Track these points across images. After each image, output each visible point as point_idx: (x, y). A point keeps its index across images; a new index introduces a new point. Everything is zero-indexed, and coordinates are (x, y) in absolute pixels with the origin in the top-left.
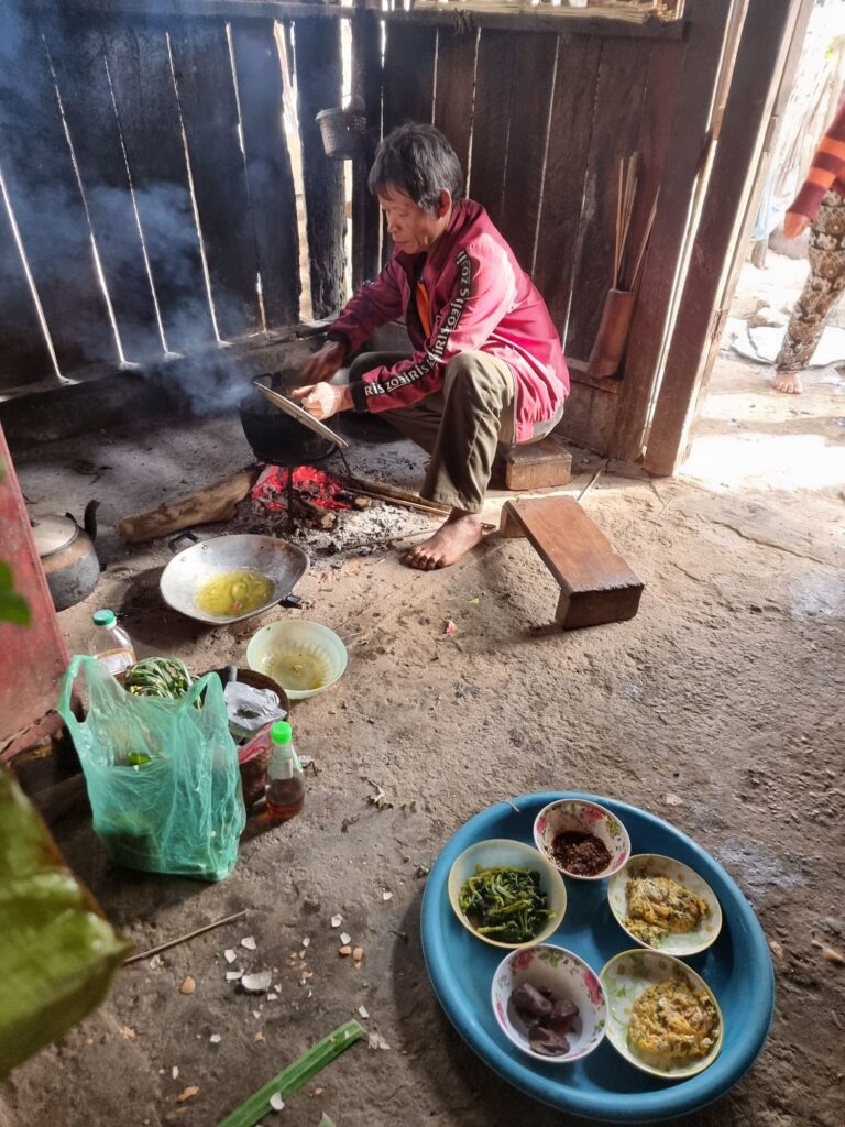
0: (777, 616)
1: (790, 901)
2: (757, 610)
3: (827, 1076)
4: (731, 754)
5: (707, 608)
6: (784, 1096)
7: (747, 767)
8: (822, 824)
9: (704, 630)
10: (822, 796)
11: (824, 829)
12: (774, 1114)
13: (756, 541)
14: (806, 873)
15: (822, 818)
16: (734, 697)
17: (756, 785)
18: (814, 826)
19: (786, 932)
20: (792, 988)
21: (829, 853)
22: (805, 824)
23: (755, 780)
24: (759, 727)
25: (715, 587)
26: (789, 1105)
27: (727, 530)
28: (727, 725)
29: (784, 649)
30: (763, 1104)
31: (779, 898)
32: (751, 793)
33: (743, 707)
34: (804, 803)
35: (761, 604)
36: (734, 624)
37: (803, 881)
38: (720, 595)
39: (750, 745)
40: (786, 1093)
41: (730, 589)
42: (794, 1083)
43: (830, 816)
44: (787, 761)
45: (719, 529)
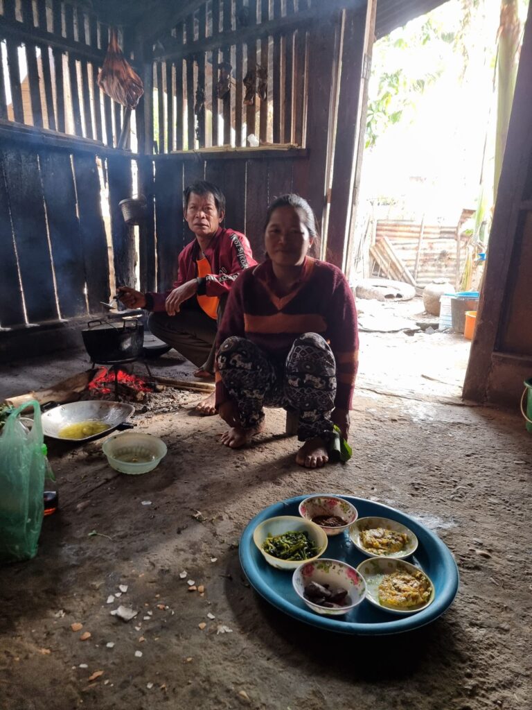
0: (406, 422)
1: (451, 534)
2: (395, 420)
3: (499, 607)
4: (400, 478)
5: (368, 422)
6: (478, 620)
7: (410, 482)
8: (457, 501)
9: (369, 430)
10: (454, 490)
11: (459, 503)
12: (475, 629)
13: (385, 394)
14: (456, 522)
15: (456, 498)
16: (394, 455)
17: (417, 489)
18: (454, 502)
19: (453, 547)
20: (465, 571)
21: (465, 513)
22: (449, 502)
23: (416, 487)
24: (411, 465)
25: (370, 413)
26: (482, 624)
27: (369, 391)
28: (393, 466)
29: (415, 434)
30: (468, 625)
31: (445, 533)
32: (415, 492)
33: (401, 458)
34: (445, 494)
35: (396, 418)
36: (384, 427)
37: (456, 525)
38: (373, 416)
39: (409, 473)
40: (479, 618)
41: (378, 414)
42: (481, 613)
43: (460, 497)
44: (431, 478)
45: (365, 391)
